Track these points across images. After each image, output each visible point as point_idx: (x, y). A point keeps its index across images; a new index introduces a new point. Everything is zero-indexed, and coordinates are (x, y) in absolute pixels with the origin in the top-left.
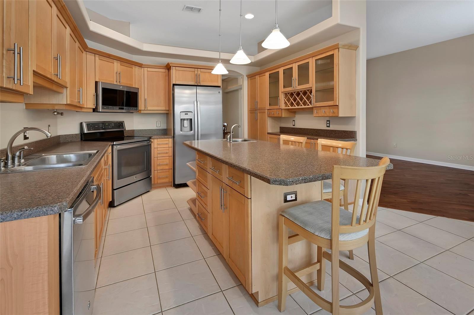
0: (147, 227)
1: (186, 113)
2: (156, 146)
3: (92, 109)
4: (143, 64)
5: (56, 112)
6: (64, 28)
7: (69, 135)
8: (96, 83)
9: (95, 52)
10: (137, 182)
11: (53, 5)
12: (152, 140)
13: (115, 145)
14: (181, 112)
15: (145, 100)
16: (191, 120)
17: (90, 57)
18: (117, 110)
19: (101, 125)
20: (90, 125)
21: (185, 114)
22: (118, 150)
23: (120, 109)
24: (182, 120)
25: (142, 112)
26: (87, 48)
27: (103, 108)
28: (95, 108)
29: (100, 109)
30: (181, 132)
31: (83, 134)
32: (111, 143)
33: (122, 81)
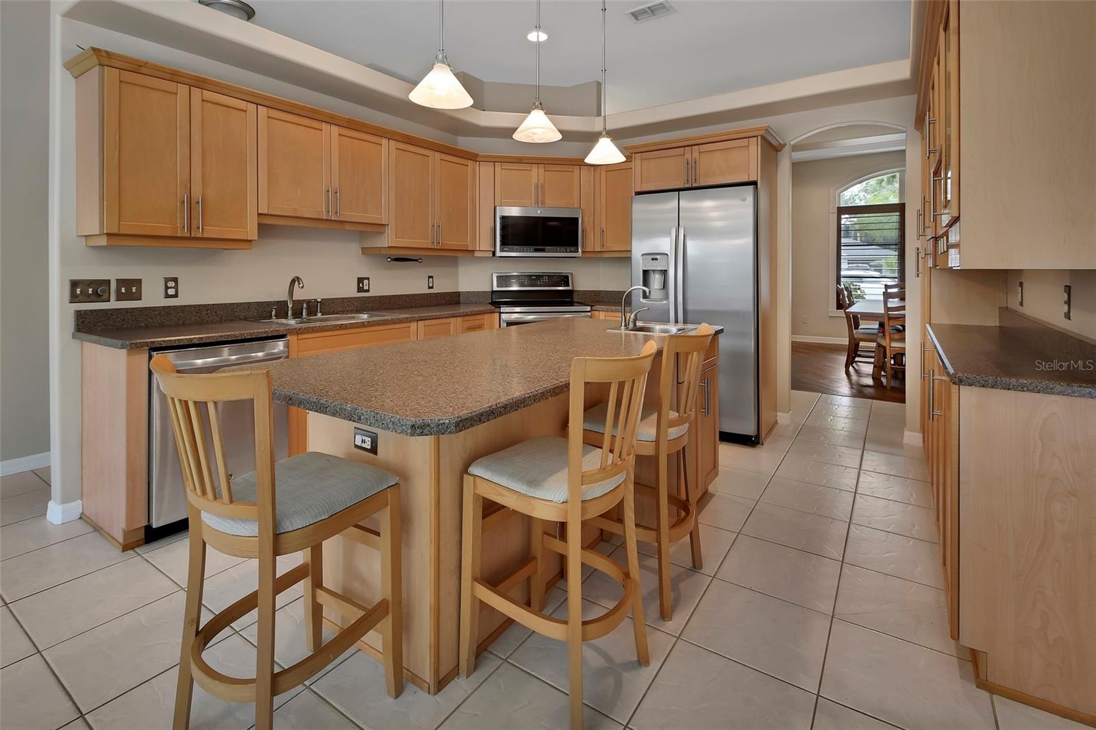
1: (654, 257)
3: (492, 252)
5: (389, 258)
6: (377, 146)
9: (494, 161)
13: (503, 313)
14: (643, 255)
16: (664, 273)
17: (485, 170)
18: (530, 252)
20: (501, 279)
23: (536, 250)
26: (478, 157)
27: (502, 250)
28: (493, 250)
29: (498, 254)
30: (644, 301)
31: (493, 292)
32: (496, 309)
33: (547, 200)
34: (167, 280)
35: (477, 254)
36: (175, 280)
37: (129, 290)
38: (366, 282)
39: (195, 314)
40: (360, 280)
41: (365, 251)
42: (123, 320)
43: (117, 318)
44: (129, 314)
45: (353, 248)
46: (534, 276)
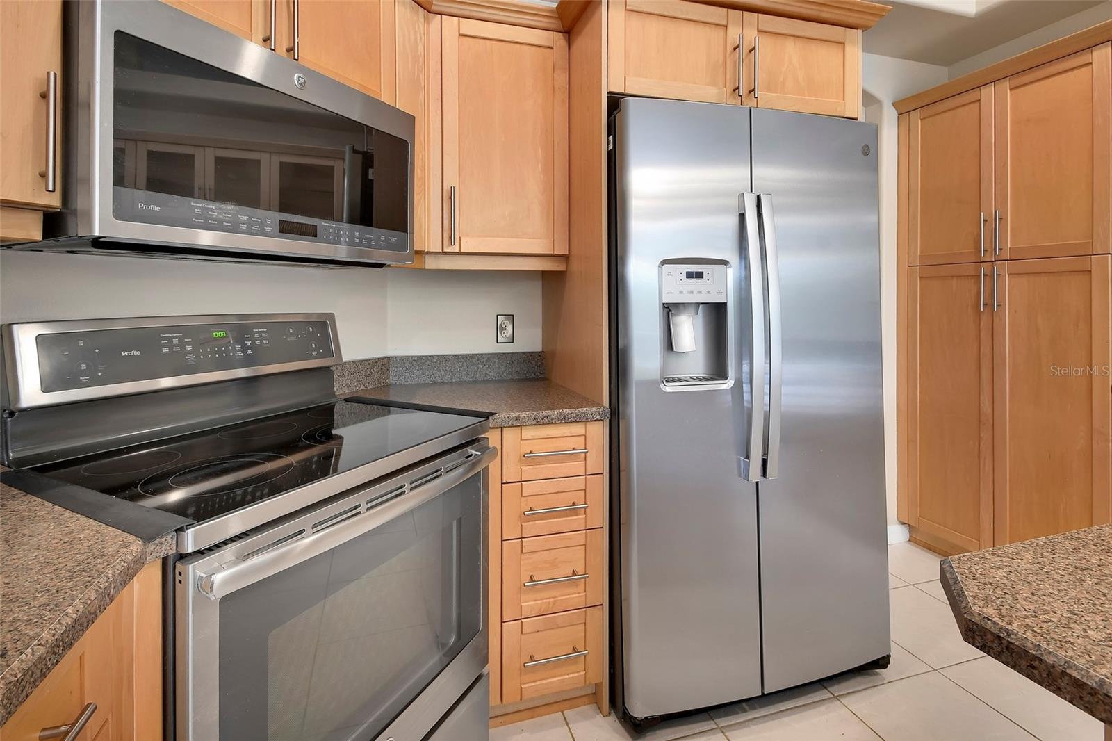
2: (511, 473)
3: (40, 217)
12: (493, 438)
14: (663, 263)
15: (449, 198)
18: (263, 234)
19: (170, 345)
21: (690, 275)
23: (287, 228)
24: (669, 310)
25: (431, 264)
32: (151, 547)
33: (307, 54)
46: (218, 327)
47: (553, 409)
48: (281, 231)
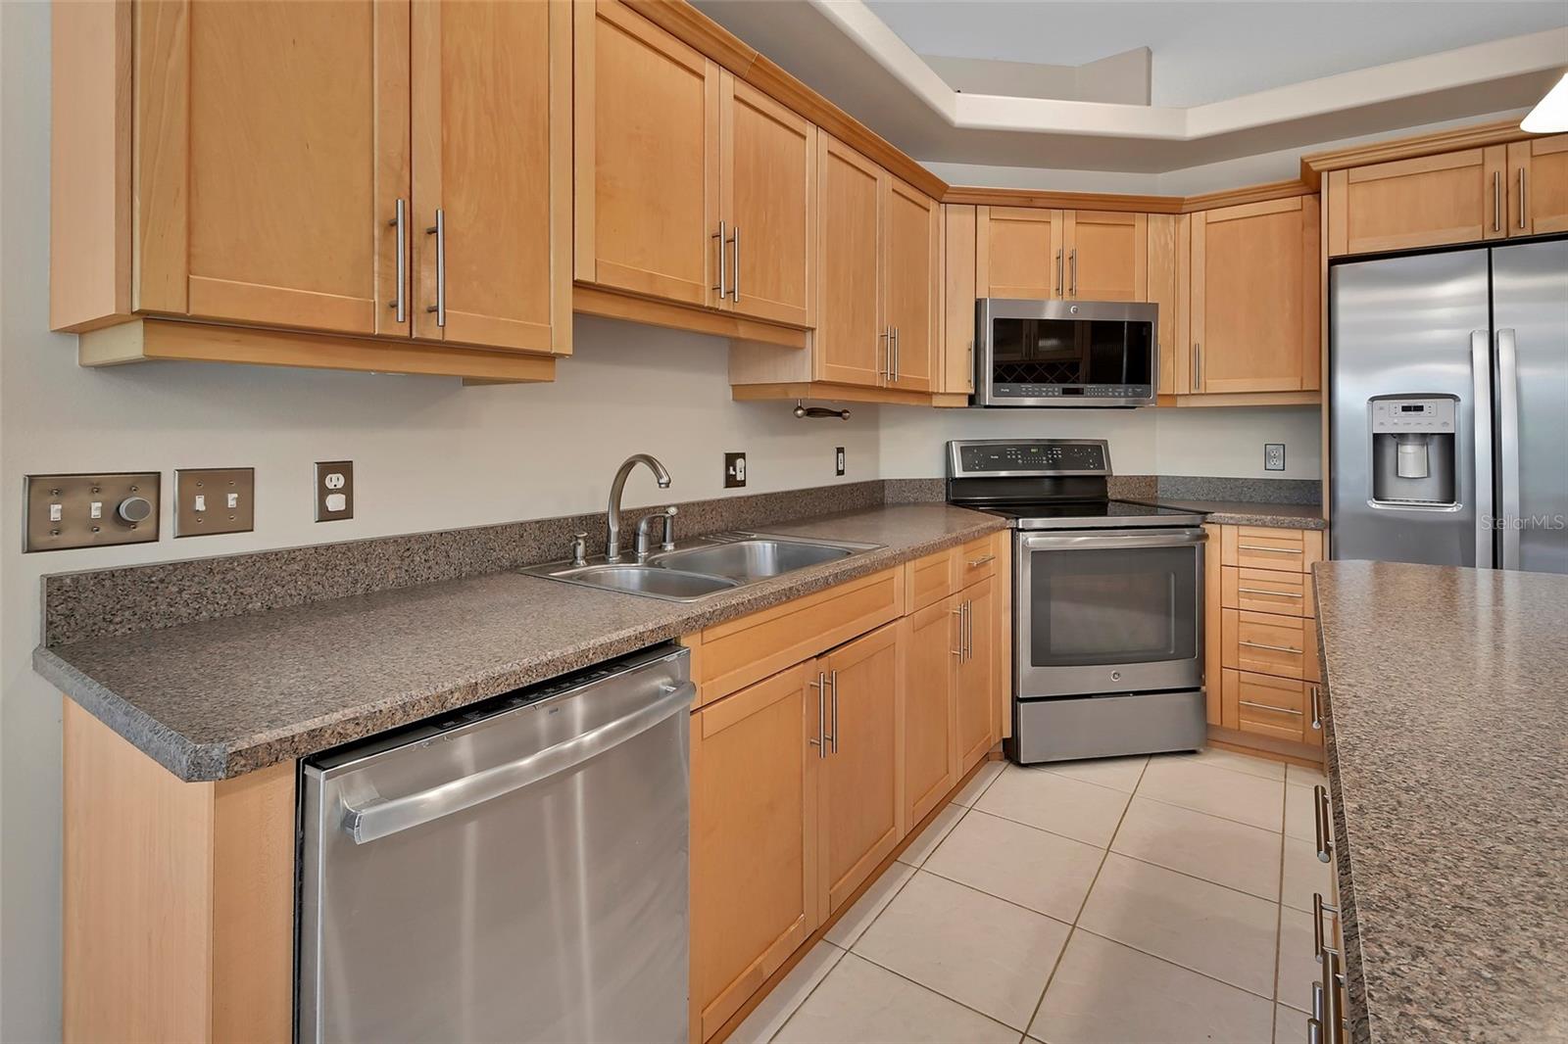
0: (1074, 926)
1: (1412, 403)
2: (1230, 558)
3: (966, 397)
4: (1186, 197)
5: (800, 408)
6: (798, 138)
7: (911, 481)
8: (978, 304)
9: (976, 199)
10: (1126, 694)
11: (708, 68)
12: (1211, 530)
13: (1023, 530)
14: (1373, 399)
15: (1194, 352)
16: (1449, 440)
17: (959, 219)
18: (1054, 396)
19: (1011, 455)
20: (974, 453)
21: (1405, 409)
22: (1032, 552)
23: (1066, 392)
24: (1390, 442)
26: (945, 192)
27: (996, 394)
28: (972, 391)
29: (988, 397)
30: (1375, 505)
31: (952, 482)
32: (1008, 522)
33: (1081, 286)
34: (325, 469)
35: (937, 402)
36: (345, 468)
37: (216, 503)
38: (740, 462)
39: (398, 563)
40: (731, 459)
41: (742, 394)
42: (201, 595)
43: (180, 591)
44: (218, 577)
45: (717, 386)
46: (1034, 446)
47: (1267, 515)
48: (1063, 393)
